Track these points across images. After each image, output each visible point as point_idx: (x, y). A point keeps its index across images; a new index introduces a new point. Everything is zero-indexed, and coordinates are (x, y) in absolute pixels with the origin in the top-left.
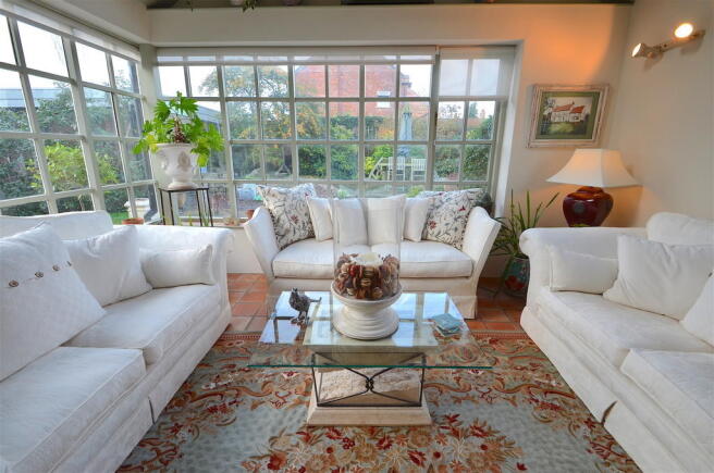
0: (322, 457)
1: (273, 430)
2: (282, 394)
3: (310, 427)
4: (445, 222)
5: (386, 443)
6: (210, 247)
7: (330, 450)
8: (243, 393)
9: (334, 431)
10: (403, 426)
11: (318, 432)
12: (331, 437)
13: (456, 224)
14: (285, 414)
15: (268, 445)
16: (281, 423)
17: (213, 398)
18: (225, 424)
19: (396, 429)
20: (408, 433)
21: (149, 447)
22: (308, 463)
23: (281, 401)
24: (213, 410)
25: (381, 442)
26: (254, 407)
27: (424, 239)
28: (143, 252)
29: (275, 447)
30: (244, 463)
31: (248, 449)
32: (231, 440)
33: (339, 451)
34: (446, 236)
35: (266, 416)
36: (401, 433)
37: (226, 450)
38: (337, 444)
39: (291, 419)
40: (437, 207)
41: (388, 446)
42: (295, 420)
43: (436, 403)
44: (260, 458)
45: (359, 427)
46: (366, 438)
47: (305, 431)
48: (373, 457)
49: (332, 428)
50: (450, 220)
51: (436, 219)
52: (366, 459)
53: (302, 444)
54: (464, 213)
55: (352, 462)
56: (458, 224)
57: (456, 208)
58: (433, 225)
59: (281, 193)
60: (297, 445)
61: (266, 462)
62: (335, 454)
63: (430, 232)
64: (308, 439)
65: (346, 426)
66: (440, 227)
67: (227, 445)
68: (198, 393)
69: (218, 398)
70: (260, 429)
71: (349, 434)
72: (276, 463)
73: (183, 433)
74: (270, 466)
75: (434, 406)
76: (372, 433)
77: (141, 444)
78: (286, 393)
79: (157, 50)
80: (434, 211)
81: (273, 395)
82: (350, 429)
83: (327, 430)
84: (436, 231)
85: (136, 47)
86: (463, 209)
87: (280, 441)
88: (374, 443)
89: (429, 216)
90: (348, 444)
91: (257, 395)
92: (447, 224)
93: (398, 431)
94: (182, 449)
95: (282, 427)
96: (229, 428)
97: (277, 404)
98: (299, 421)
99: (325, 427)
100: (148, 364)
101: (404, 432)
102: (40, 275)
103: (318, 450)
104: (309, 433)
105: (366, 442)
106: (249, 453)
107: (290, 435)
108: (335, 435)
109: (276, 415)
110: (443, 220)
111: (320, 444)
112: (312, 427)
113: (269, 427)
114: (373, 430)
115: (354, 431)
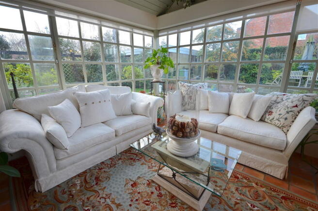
0: (148, 193)
1: (141, 175)
2: (153, 165)
3: (152, 181)
4: (279, 113)
5: (174, 205)
6: (149, 103)
7: (152, 193)
8: (143, 158)
9: (159, 187)
10: (187, 204)
11: (153, 184)
12: (156, 189)
13: (287, 115)
14: (148, 172)
15: (136, 178)
16: (145, 174)
17: (134, 155)
18: (131, 165)
19: (183, 203)
20: (186, 208)
21: (111, 160)
22: (142, 192)
23: (151, 167)
24: (132, 159)
25: (172, 203)
26: (142, 164)
27: (262, 120)
28: (133, 101)
29: (138, 180)
30: (126, 179)
31: (130, 176)
32: (128, 170)
33: (155, 196)
34: (277, 122)
35: (143, 169)
36: (184, 206)
37: (125, 172)
38: (156, 193)
39: (149, 175)
40: (278, 103)
41: (173, 207)
42: (150, 176)
43: (212, 206)
44: (131, 181)
45: (169, 192)
46: (168, 198)
47: (150, 181)
48: (164, 206)
49: (159, 186)
50: (283, 112)
51: (274, 110)
52: (161, 205)
53: (146, 185)
54: (295, 109)
55: (156, 202)
56: (289, 116)
57: (291, 105)
58: (271, 113)
59: (188, 86)
60: (144, 184)
61: (132, 183)
62: (153, 195)
63: (267, 117)
64: (149, 185)
65: (164, 189)
66: (275, 115)
67: (127, 171)
68: (132, 152)
69: (135, 156)
70: (138, 172)
71: (163, 192)
72: (134, 185)
73: (120, 162)
74: (132, 185)
75: (210, 206)
76: (171, 198)
77: (110, 159)
78: (155, 165)
79: (159, 31)
80: (275, 105)
81: (150, 164)
82: (165, 191)
83: (157, 186)
84: (271, 117)
85: (152, 31)
86: (296, 106)
87: (141, 179)
88: (170, 202)
89: (270, 107)
90: (160, 195)
91: (146, 161)
92: (280, 114)
93: (183, 204)
94: (116, 166)
95: (145, 175)
96: (131, 167)
97: (149, 167)
98: (151, 177)
99: (157, 184)
100: (116, 136)
101: (185, 206)
102: (100, 102)
103: (149, 190)
104: (150, 183)
105: (167, 199)
106: (130, 178)
107: (144, 179)
108: (158, 189)
109: (145, 171)
110: (278, 112)
111: (151, 189)
112: (153, 182)
113: (141, 173)
114: (173, 197)
115: (166, 193)
